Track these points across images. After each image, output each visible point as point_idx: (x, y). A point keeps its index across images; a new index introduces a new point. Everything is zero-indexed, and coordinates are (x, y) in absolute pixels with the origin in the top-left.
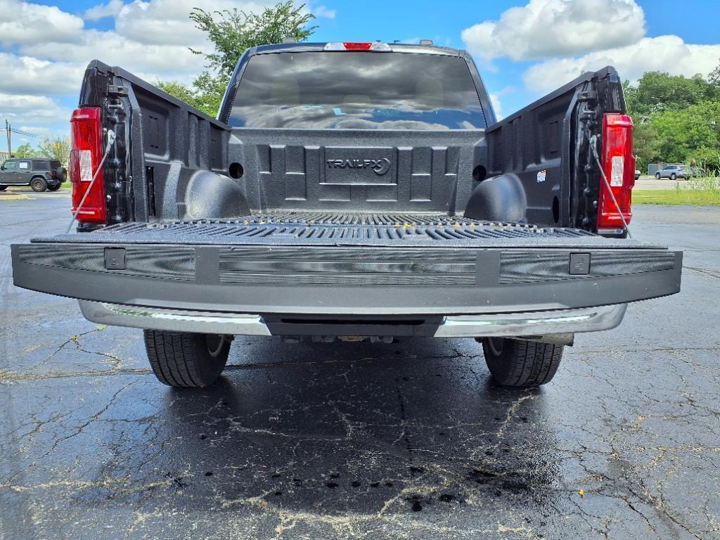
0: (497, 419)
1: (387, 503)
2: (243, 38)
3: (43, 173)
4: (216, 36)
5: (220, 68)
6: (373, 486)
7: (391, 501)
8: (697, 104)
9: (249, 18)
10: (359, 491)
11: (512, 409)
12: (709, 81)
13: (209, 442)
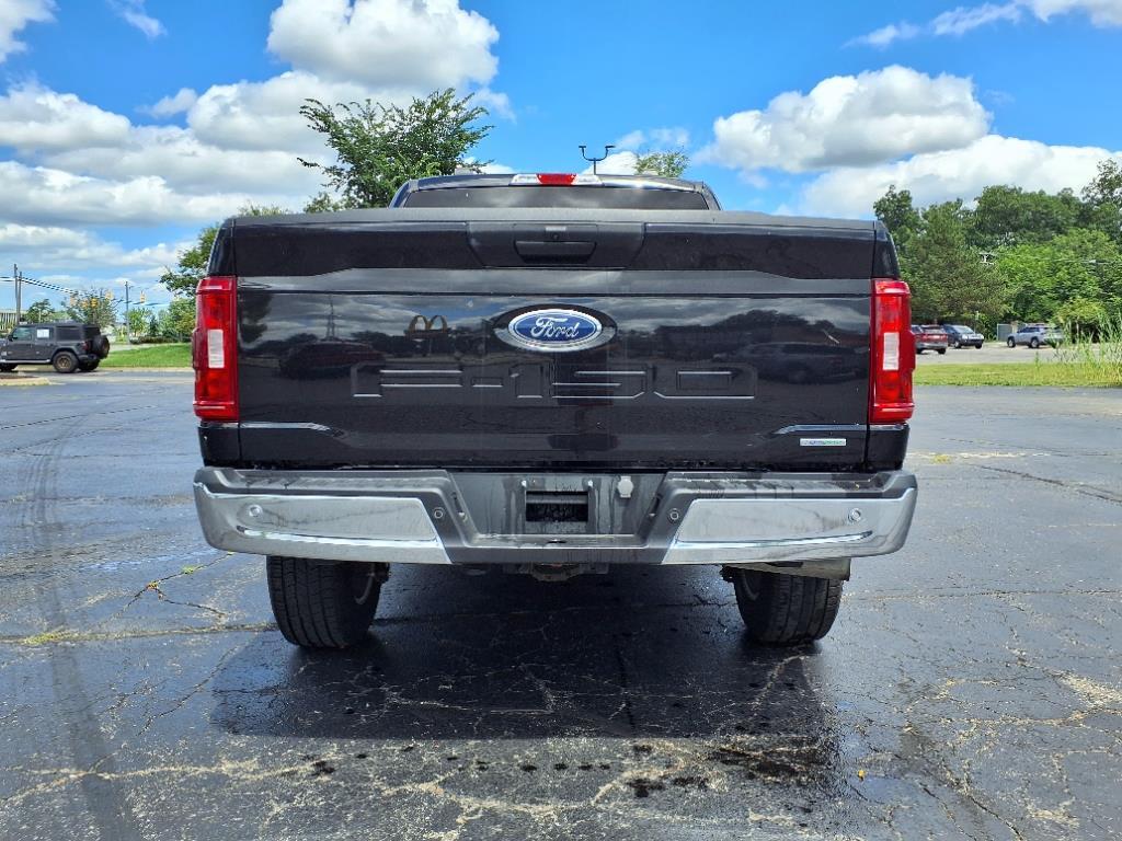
0: (753, 685)
1: (603, 790)
2: (379, 142)
3: (72, 344)
4: (338, 138)
5: (345, 187)
6: (584, 768)
7: (608, 786)
8: (1066, 234)
9: (390, 114)
10: (564, 775)
11: (775, 673)
12: (1084, 199)
13: (359, 717)
